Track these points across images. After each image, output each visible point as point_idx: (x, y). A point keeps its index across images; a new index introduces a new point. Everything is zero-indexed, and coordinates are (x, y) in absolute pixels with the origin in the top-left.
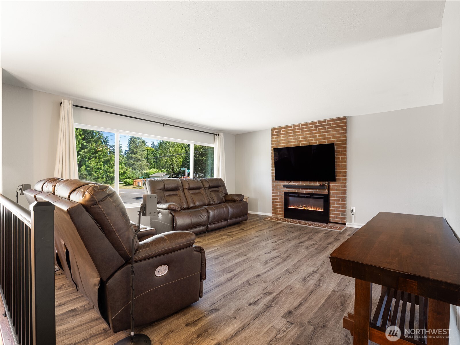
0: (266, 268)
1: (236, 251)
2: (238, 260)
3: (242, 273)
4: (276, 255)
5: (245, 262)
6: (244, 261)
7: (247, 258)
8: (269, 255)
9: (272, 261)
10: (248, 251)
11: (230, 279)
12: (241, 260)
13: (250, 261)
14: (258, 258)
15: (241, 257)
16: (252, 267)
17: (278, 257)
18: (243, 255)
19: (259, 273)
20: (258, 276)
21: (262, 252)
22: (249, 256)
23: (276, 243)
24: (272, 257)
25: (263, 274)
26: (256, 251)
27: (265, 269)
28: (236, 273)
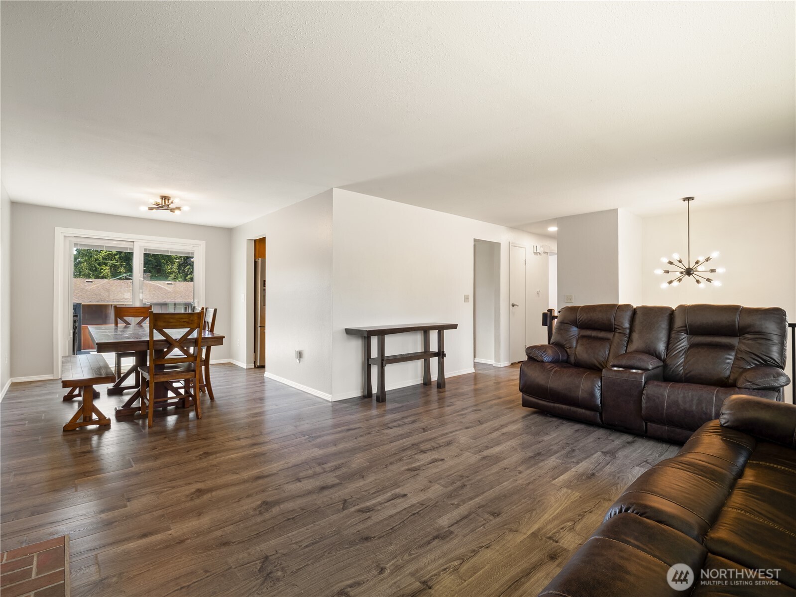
0: (454, 435)
1: (507, 470)
2: (497, 449)
3: (489, 432)
4: (425, 455)
5: (485, 445)
6: (487, 448)
7: (480, 451)
8: (436, 457)
9: (438, 444)
10: (479, 467)
11: (502, 426)
12: (492, 449)
13: (476, 446)
14: (461, 450)
15: (493, 455)
16: (475, 438)
17: (422, 451)
18: (489, 458)
19: (466, 430)
20: (467, 428)
21: (450, 463)
22: (478, 457)
23: (397, 491)
24: (434, 452)
25: (460, 430)
26: (461, 467)
27: (456, 435)
28: (497, 432)
